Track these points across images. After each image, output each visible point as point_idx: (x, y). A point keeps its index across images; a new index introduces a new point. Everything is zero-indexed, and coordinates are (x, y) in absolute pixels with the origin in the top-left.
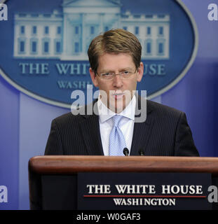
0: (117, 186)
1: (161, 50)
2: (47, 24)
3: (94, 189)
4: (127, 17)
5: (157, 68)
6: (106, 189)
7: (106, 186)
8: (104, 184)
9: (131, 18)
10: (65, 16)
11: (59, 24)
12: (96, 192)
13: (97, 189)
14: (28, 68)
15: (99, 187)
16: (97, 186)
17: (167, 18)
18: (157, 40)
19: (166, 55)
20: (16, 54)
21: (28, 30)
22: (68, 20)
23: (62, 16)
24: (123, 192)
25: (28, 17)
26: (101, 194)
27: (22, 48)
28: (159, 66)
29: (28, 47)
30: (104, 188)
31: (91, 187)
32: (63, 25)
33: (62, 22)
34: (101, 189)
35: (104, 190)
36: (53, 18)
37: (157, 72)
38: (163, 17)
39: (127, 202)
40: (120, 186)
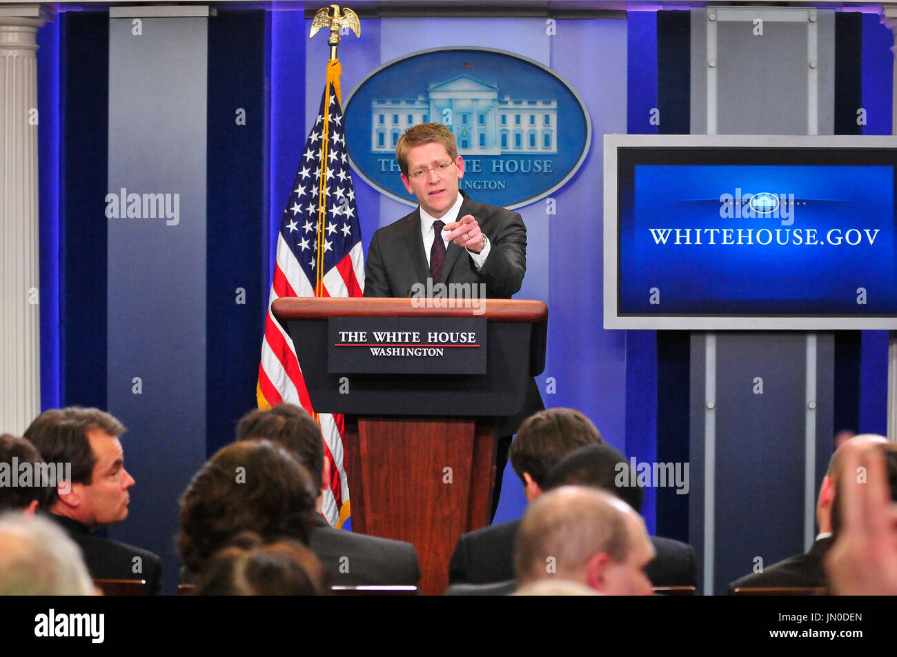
0: (375, 333)
1: (547, 143)
2: (411, 112)
3: (347, 336)
4: (506, 103)
5: (542, 164)
6: (361, 336)
7: (361, 333)
8: (359, 331)
9: (511, 105)
10: (431, 102)
11: (425, 112)
12: (350, 340)
13: (350, 337)
14: (388, 164)
15: (353, 334)
16: (350, 333)
17: (554, 105)
18: (543, 131)
19: (554, 149)
20: (375, 148)
21: (388, 119)
22: (436, 106)
23: (428, 102)
24: (382, 340)
25: (389, 104)
26: (356, 343)
27: (381, 141)
28: (545, 162)
29: (388, 140)
30: (359, 335)
31: (343, 333)
32: (429, 112)
33: (428, 109)
34: (356, 337)
35: (359, 339)
36: (418, 105)
37: (543, 169)
38: (549, 103)
39: (386, 352)
40: (379, 333)
